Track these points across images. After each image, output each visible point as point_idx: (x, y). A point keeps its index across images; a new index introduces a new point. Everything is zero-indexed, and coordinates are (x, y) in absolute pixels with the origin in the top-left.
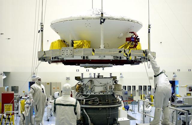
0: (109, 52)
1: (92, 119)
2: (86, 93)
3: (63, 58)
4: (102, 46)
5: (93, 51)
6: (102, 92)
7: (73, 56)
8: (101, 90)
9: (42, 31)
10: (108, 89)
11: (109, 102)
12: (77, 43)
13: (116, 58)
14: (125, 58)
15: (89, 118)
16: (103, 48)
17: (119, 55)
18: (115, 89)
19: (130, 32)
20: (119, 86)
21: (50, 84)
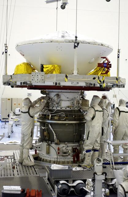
0: (83, 79)
1: (57, 135)
2: (52, 108)
3: (32, 84)
4: (75, 72)
5: (66, 77)
6: (68, 107)
7: (44, 82)
8: (68, 105)
9: (6, 52)
10: (75, 104)
11: (76, 118)
12: (47, 68)
13: (88, 85)
14: (98, 85)
15: (54, 134)
16: (76, 74)
17: (93, 82)
18: (82, 105)
19: (102, 58)
20: (87, 102)
21: (11, 99)
